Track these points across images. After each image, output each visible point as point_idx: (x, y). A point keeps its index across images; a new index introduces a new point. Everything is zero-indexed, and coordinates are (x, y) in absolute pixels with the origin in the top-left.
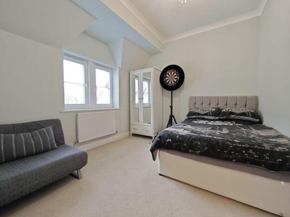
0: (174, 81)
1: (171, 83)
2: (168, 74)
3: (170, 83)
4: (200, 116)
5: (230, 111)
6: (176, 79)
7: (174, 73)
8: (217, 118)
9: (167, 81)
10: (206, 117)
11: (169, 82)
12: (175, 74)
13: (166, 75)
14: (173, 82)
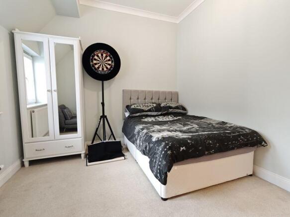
0: (107, 68)
1: (103, 69)
2: (98, 56)
3: (101, 69)
4: (144, 113)
5: (168, 105)
6: (109, 65)
7: (106, 57)
8: (160, 113)
9: (97, 66)
10: (149, 113)
11: (99, 68)
12: (108, 58)
13: (93, 56)
14: (105, 69)
